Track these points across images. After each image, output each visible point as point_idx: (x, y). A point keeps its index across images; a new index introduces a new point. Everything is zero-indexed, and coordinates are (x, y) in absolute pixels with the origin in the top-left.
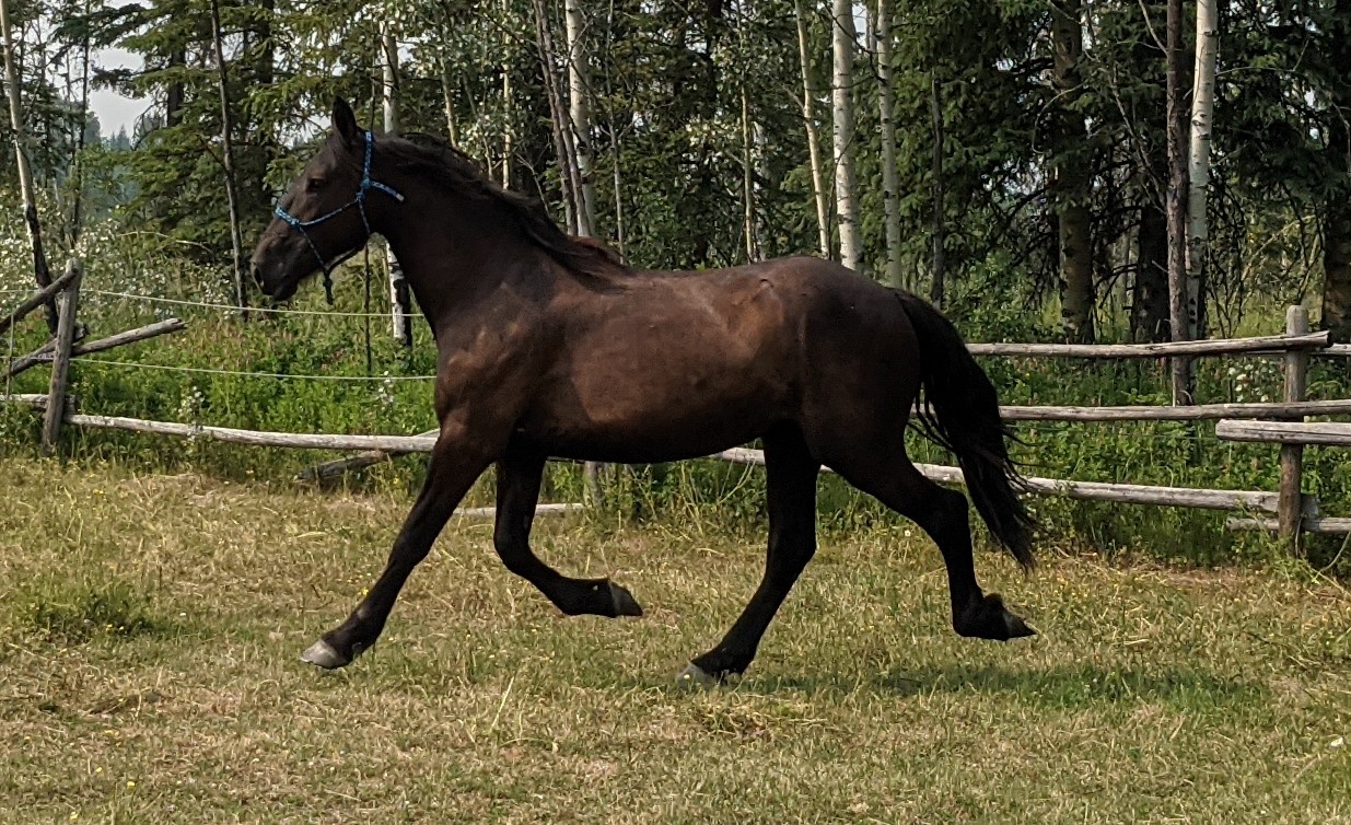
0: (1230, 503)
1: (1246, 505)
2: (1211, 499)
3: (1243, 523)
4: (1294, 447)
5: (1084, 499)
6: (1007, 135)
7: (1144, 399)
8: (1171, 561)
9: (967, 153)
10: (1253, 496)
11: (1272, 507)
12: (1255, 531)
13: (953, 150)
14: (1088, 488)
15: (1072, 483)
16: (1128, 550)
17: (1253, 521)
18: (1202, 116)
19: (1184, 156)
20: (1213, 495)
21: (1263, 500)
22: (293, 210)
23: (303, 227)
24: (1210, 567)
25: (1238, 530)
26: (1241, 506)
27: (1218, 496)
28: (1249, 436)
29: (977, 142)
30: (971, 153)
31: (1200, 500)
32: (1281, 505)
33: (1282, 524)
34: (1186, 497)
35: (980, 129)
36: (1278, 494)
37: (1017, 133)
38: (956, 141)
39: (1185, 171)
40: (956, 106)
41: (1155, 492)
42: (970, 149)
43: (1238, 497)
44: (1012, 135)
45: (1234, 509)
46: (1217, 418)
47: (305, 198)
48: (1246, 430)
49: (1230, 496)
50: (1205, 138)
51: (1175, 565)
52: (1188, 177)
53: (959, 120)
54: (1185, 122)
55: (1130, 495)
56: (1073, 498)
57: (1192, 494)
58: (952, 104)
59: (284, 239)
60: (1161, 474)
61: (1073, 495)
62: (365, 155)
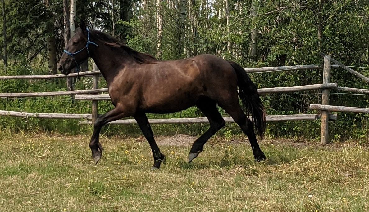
0: (79, 117)
1: (83, 117)
2: (74, 116)
3: (83, 123)
4: (95, 101)
5: (41, 118)
6: (31, 17)
7: (60, 90)
8: (65, 134)
9: (20, 23)
10: (85, 115)
11: (90, 118)
12: (86, 125)
13: (16, 22)
14: (42, 115)
15: (38, 114)
16: (53, 132)
17: (85, 122)
18: (73, 11)
19: (68, 22)
20: (75, 115)
21: (88, 116)
22: (69, 50)
23: (73, 55)
24: (75, 135)
25: (82, 125)
26: (82, 118)
27: (76, 115)
28: (83, 99)
29: (23, 20)
30: (21, 23)
31: (71, 117)
32: (93, 117)
33: (93, 122)
34: (68, 116)
35: (23, 16)
36: (91, 114)
37: (34, 17)
38: (16, 19)
39: (69, 27)
40: (16, 10)
41: (60, 115)
42: (21, 22)
43: (81, 116)
44: (32, 17)
45: (81, 119)
46: (75, 94)
47: (72, 47)
48: (82, 97)
49: (79, 115)
50: (74, 17)
51: (66, 135)
52: (70, 28)
53: (17, 13)
54: (68, 13)
55: (53, 116)
56: (38, 118)
57: (70, 115)
58: (15, 9)
59: (67, 58)
60: (64, 110)
61: (38, 117)
62: (88, 35)
